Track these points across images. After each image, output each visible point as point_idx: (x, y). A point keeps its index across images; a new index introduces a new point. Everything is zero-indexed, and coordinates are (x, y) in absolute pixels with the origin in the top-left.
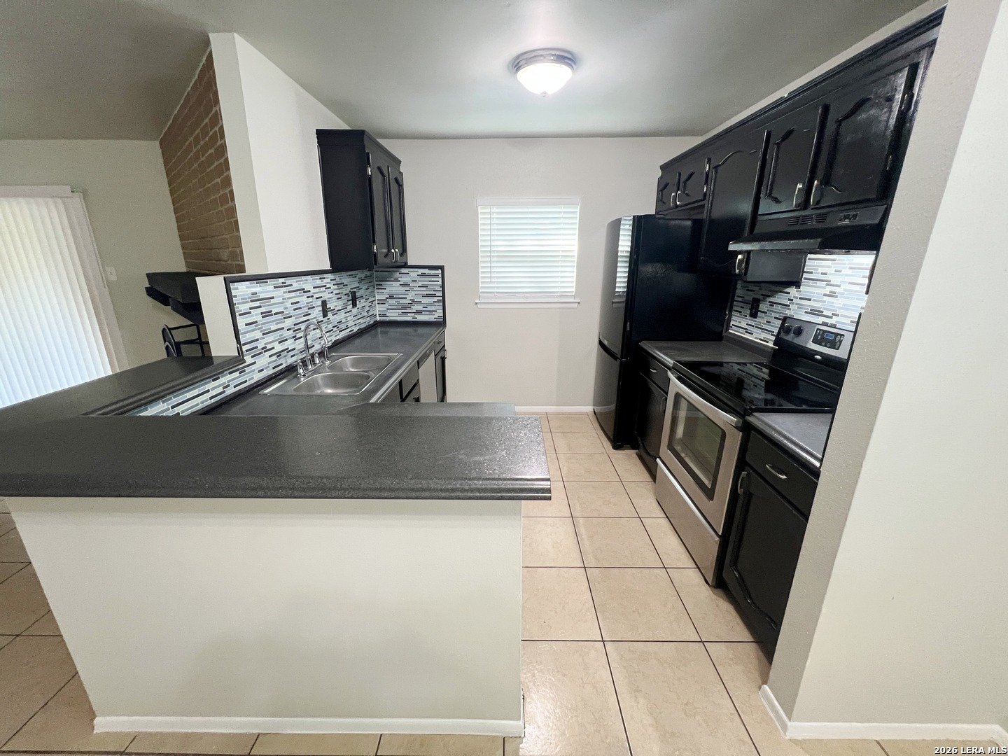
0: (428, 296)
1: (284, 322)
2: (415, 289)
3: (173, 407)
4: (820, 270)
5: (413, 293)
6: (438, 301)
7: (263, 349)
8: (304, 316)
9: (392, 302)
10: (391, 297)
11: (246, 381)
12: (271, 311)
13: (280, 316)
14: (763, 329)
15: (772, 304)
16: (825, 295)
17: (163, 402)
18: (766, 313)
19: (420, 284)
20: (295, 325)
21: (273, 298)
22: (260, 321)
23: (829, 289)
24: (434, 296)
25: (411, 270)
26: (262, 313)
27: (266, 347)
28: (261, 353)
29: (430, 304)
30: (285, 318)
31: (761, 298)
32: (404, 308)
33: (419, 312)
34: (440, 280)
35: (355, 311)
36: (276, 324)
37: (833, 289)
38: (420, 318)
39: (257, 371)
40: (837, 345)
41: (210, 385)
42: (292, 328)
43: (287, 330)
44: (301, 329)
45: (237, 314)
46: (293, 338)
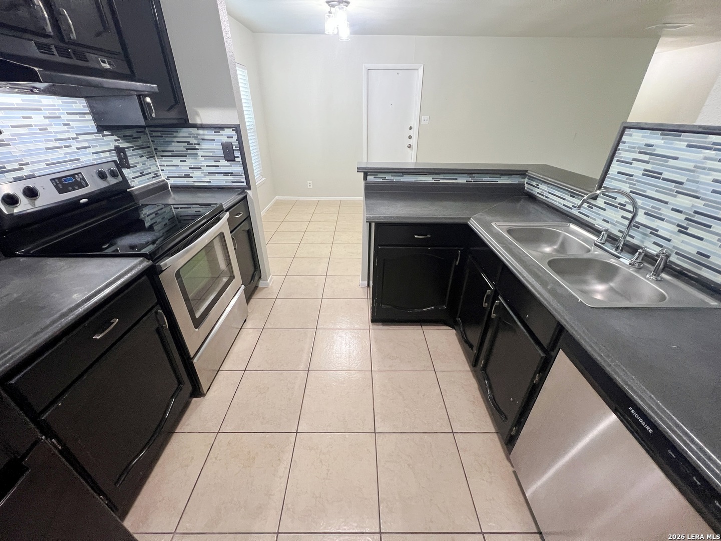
1: (675, 196)
3: (549, 193)
7: (620, 204)
11: (588, 216)
12: (661, 174)
13: (672, 186)
17: (548, 187)
20: (696, 212)
21: (677, 159)
22: (637, 176)
26: (645, 170)
27: (625, 205)
28: (617, 207)
30: (677, 192)
36: (657, 191)
39: (603, 218)
40: (83, 183)
41: (568, 197)
42: (685, 213)
43: (673, 210)
44: (710, 227)
45: (615, 159)
46: (679, 225)
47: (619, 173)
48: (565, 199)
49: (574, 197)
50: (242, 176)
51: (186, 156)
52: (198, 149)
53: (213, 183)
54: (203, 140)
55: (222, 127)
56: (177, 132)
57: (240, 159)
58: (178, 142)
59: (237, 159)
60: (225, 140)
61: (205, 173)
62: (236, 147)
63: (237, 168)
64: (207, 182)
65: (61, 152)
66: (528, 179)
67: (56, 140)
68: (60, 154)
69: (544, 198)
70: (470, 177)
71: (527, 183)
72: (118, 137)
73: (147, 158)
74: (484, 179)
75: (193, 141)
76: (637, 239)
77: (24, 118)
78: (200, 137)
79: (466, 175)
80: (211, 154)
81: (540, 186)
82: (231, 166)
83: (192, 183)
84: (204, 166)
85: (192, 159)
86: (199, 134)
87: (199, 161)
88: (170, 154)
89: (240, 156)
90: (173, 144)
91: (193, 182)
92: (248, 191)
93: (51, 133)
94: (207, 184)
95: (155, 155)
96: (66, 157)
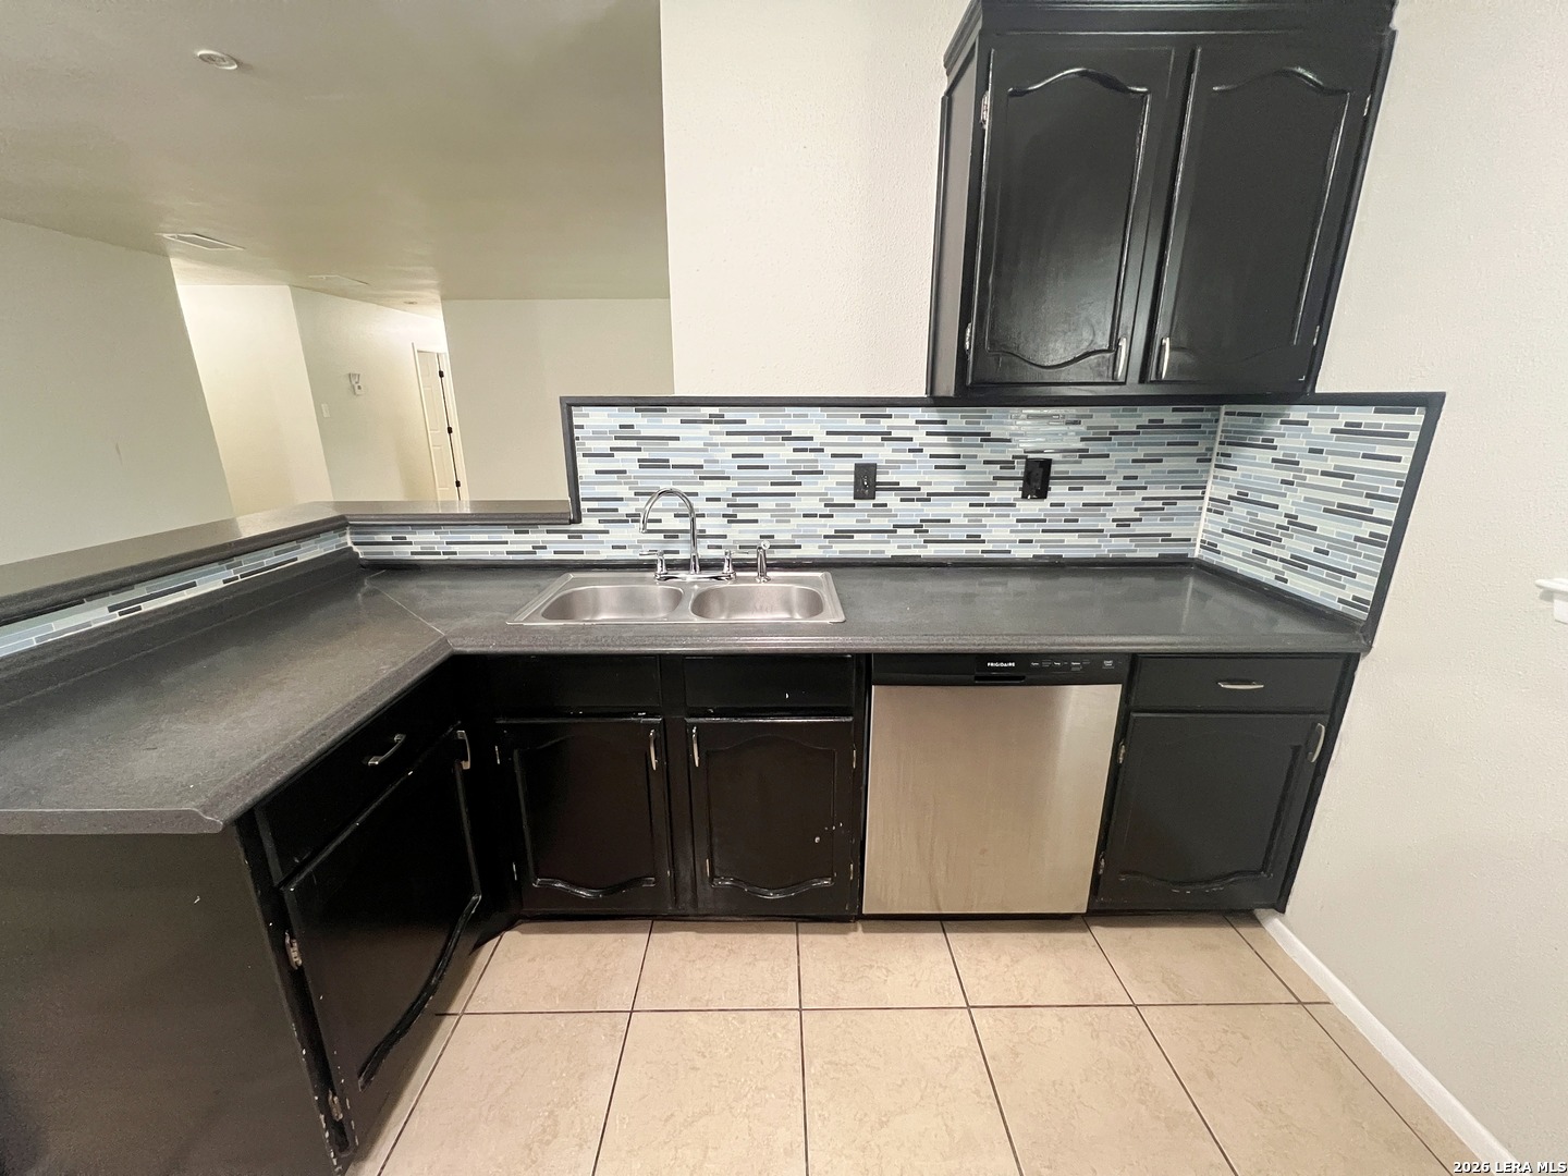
0: (1345, 511)
2: (1310, 479)
3: (448, 543)
5: (1302, 493)
6: (1374, 540)
7: (631, 516)
8: (772, 484)
9: (1240, 510)
10: (1242, 498)
12: (667, 461)
13: (690, 472)
17: (437, 533)
19: (1331, 463)
20: (734, 495)
21: (677, 439)
22: (631, 471)
24: (1363, 514)
25: (1318, 409)
26: (639, 460)
27: (639, 515)
28: (626, 521)
29: (1340, 545)
30: (701, 478)
32: (1263, 538)
33: (1299, 563)
34: (1407, 454)
35: (1033, 507)
36: (674, 483)
38: (1300, 585)
39: (608, 545)
41: (511, 537)
42: (725, 500)
43: (708, 500)
44: (756, 505)
45: (579, 454)
46: (724, 516)
47: (597, 472)
48: (506, 543)
49: (527, 532)
66: (351, 534)
69: (442, 557)
70: (229, 568)
71: (355, 544)
74: (266, 562)
76: (683, 552)
79: (216, 566)
81: (409, 538)
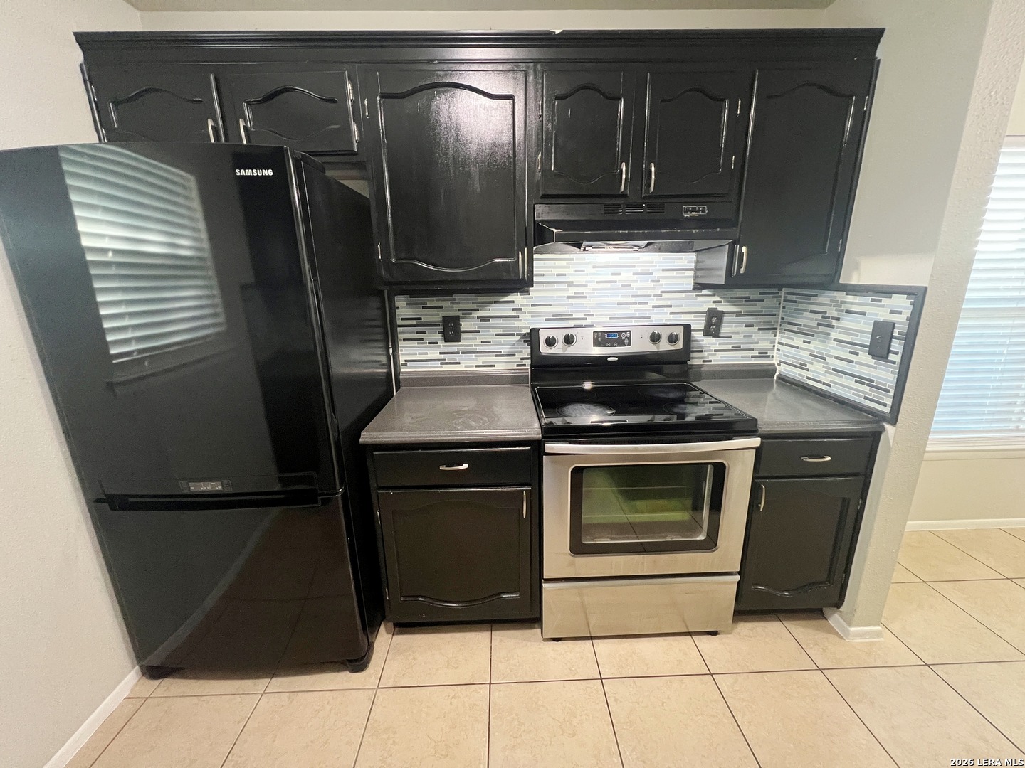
4: (555, 271)
14: (477, 352)
15: (485, 319)
16: (568, 297)
18: (479, 332)
23: (572, 291)
31: (460, 314)
37: (580, 290)
40: (626, 342)
50: (888, 391)
51: (813, 336)
52: (833, 327)
53: (834, 390)
54: (848, 312)
55: (888, 291)
56: (816, 296)
57: (897, 358)
58: (811, 312)
59: (892, 357)
60: (884, 315)
61: (829, 368)
62: (899, 333)
63: (886, 375)
64: (824, 384)
65: (633, 308)
67: (633, 296)
68: (631, 310)
72: (721, 298)
73: (759, 329)
75: (832, 312)
77: (612, 274)
78: (844, 307)
80: (849, 339)
82: (875, 368)
83: (803, 380)
84: (831, 356)
85: (819, 341)
86: (844, 303)
87: (827, 346)
88: (795, 328)
89: (901, 351)
90: (805, 314)
91: (807, 378)
92: (887, 426)
93: (633, 289)
94: (823, 387)
95: (779, 327)
96: (636, 314)
